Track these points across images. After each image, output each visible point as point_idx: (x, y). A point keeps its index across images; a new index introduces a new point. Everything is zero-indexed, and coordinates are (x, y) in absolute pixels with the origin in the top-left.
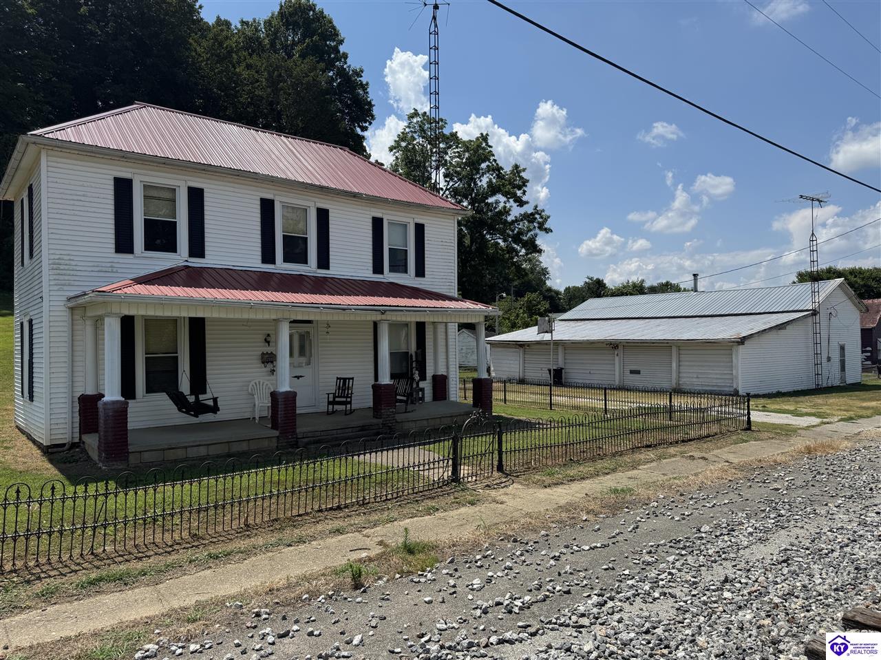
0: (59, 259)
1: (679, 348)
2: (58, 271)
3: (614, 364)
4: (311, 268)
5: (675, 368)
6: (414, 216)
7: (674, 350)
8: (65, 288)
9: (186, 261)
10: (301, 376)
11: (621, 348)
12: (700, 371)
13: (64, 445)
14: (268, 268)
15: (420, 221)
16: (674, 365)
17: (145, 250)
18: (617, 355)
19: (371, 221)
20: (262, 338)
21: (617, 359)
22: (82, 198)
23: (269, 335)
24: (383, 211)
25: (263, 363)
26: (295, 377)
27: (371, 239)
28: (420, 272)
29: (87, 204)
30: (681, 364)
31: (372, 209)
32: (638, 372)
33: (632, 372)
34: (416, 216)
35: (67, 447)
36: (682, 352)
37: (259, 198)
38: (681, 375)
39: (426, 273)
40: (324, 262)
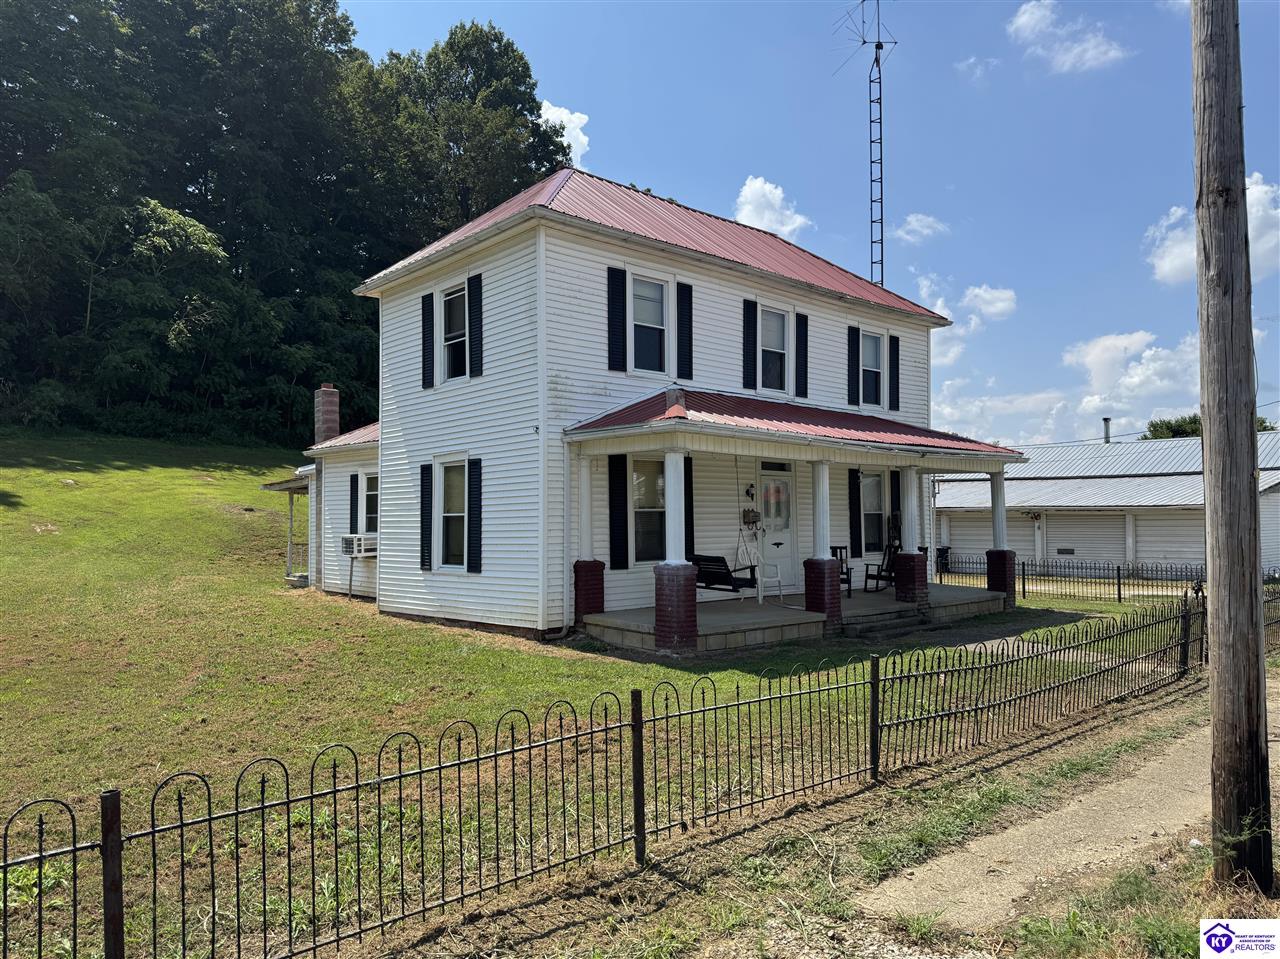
0: (556, 376)
1: (1136, 518)
2: (556, 393)
3: (1034, 541)
4: (787, 395)
5: (1131, 545)
6: (889, 326)
7: (1129, 519)
8: (563, 415)
9: (675, 383)
10: (781, 544)
11: (1043, 517)
12: (1169, 549)
13: (559, 630)
14: (749, 393)
15: (895, 333)
16: (1130, 541)
17: (636, 367)
18: (1039, 528)
19: (846, 331)
20: (743, 491)
21: (1038, 533)
22: (578, 295)
23: (752, 486)
24: (860, 319)
25: (745, 523)
26: (775, 544)
27: (846, 357)
28: (894, 405)
29: (583, 303)
30: (1139, 539)
31: (850, 316)
32: (1071, 552)
33: (1061, 552)
34: (893, 327)
35: (564, 632)
36: (1139, 523)
37: (742, 300)
38: (1139, 555)
39: (900, 404)
40: (802, 390)
